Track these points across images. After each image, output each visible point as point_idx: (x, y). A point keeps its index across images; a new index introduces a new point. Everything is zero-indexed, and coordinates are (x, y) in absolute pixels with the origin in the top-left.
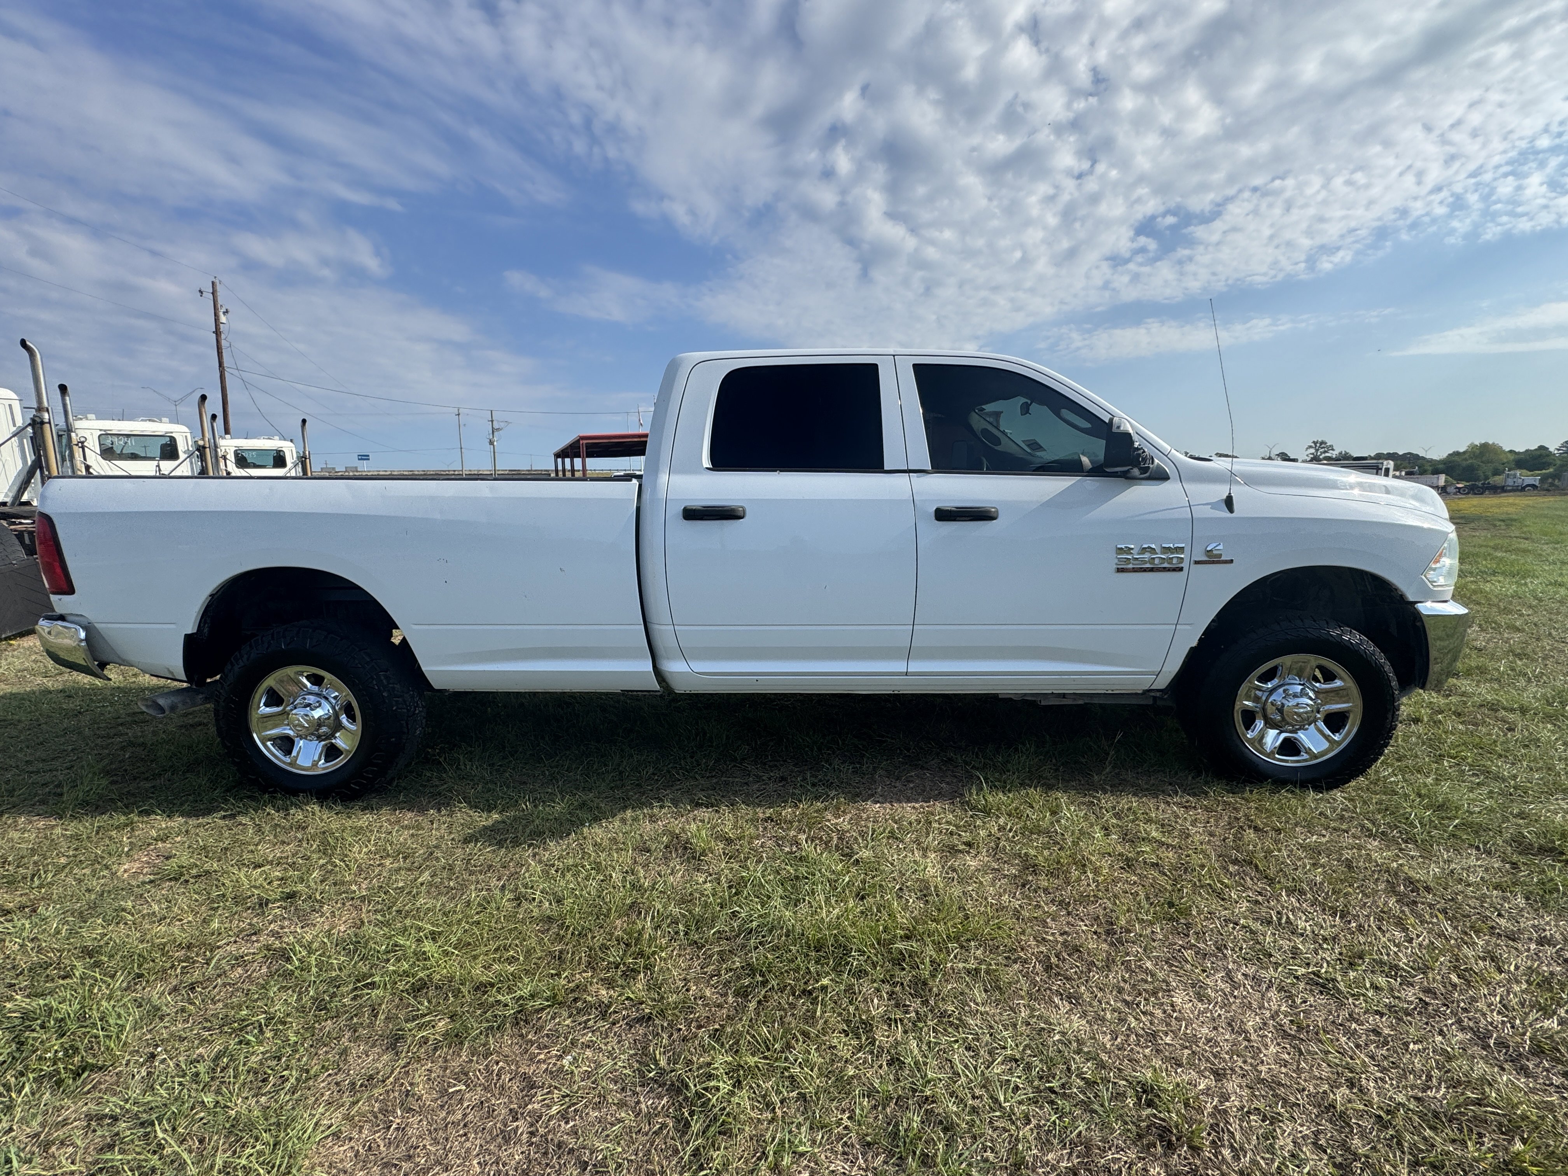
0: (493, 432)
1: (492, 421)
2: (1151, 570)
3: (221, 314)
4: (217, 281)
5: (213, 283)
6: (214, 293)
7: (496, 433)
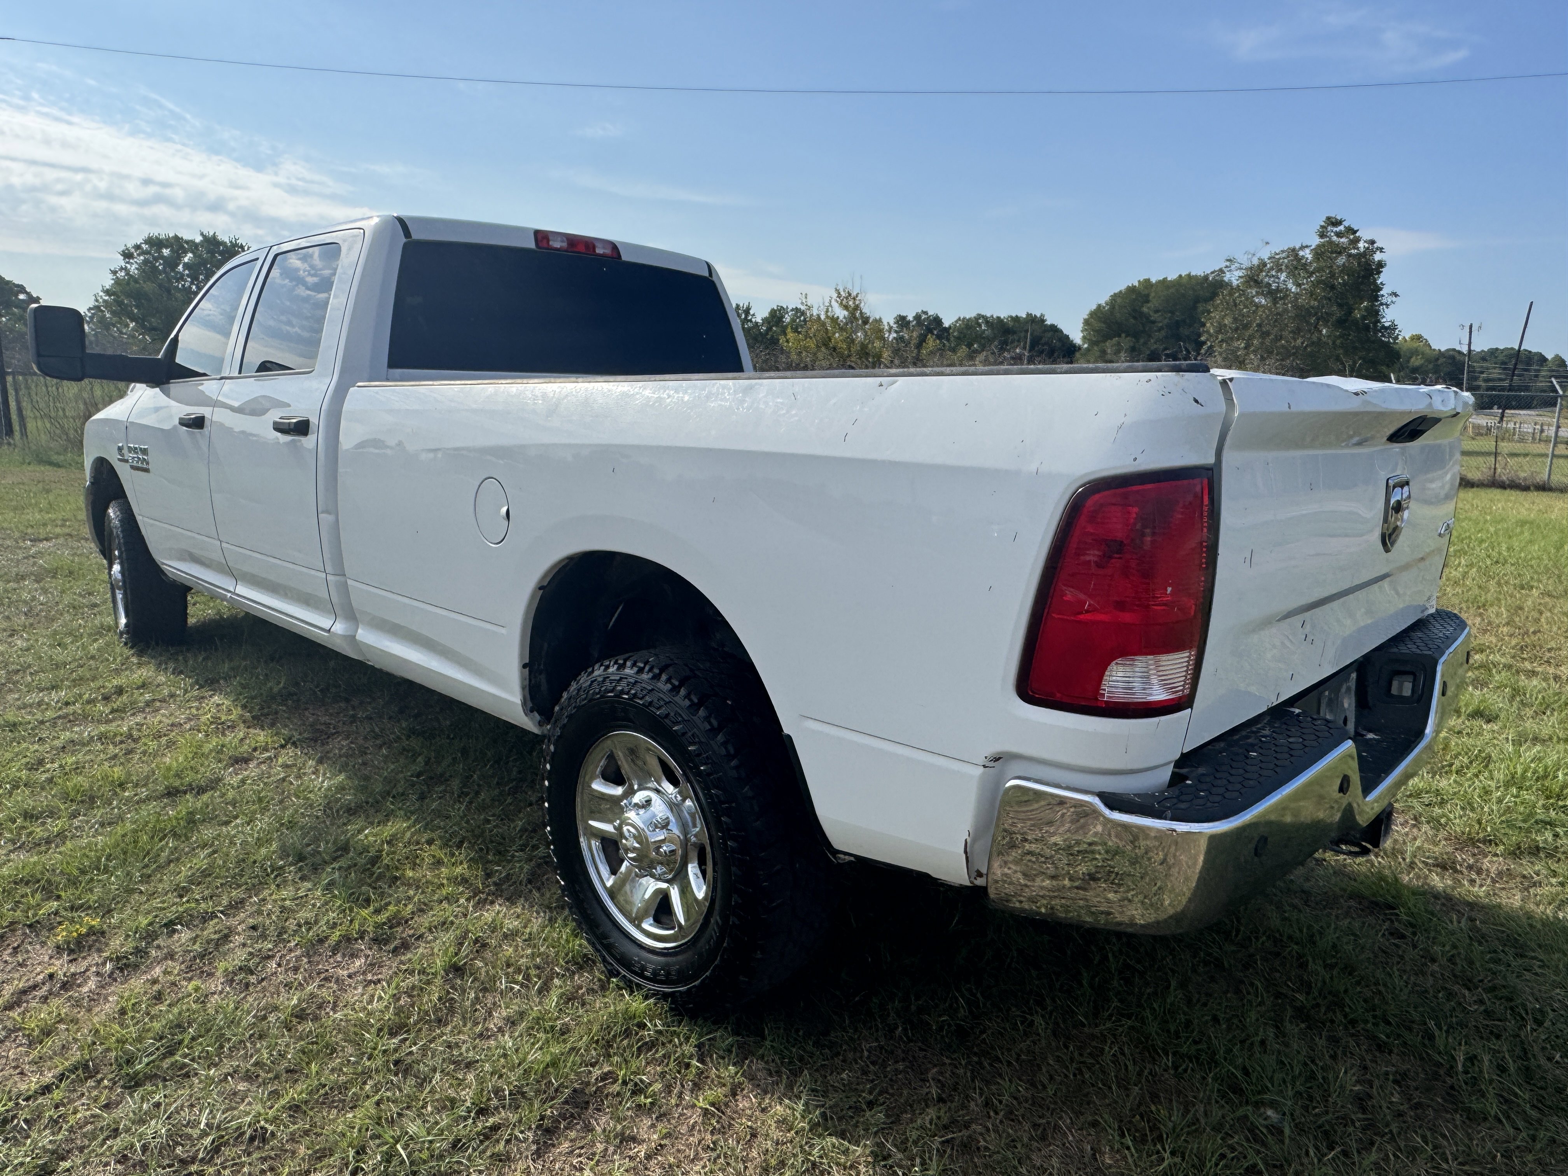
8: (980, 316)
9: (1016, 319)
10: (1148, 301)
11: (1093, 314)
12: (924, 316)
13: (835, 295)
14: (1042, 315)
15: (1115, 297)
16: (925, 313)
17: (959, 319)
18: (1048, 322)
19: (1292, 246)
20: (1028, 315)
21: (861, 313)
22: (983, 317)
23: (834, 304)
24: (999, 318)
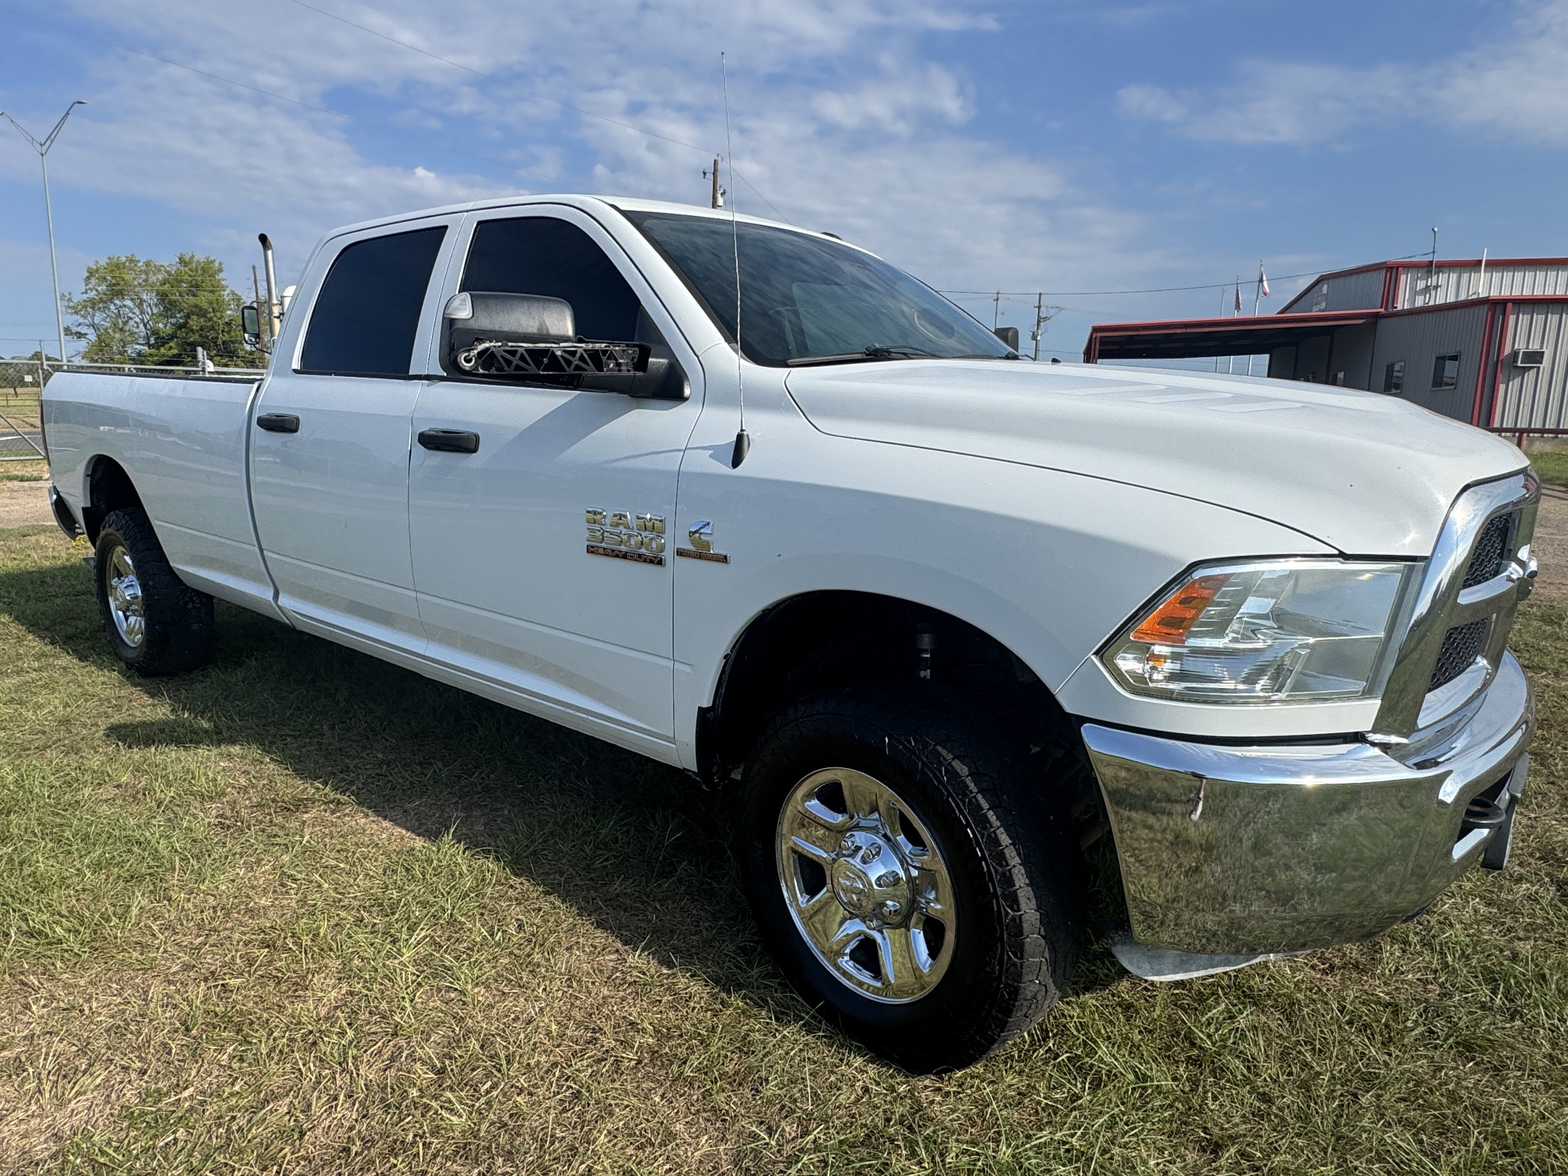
0: (1039, 322)
1: (1039, 307)
2: (625, 556)
3: (719, 196)
4: (720, 159)
5: (715, 161)
6: (715, 174)
7: (1042, 324)
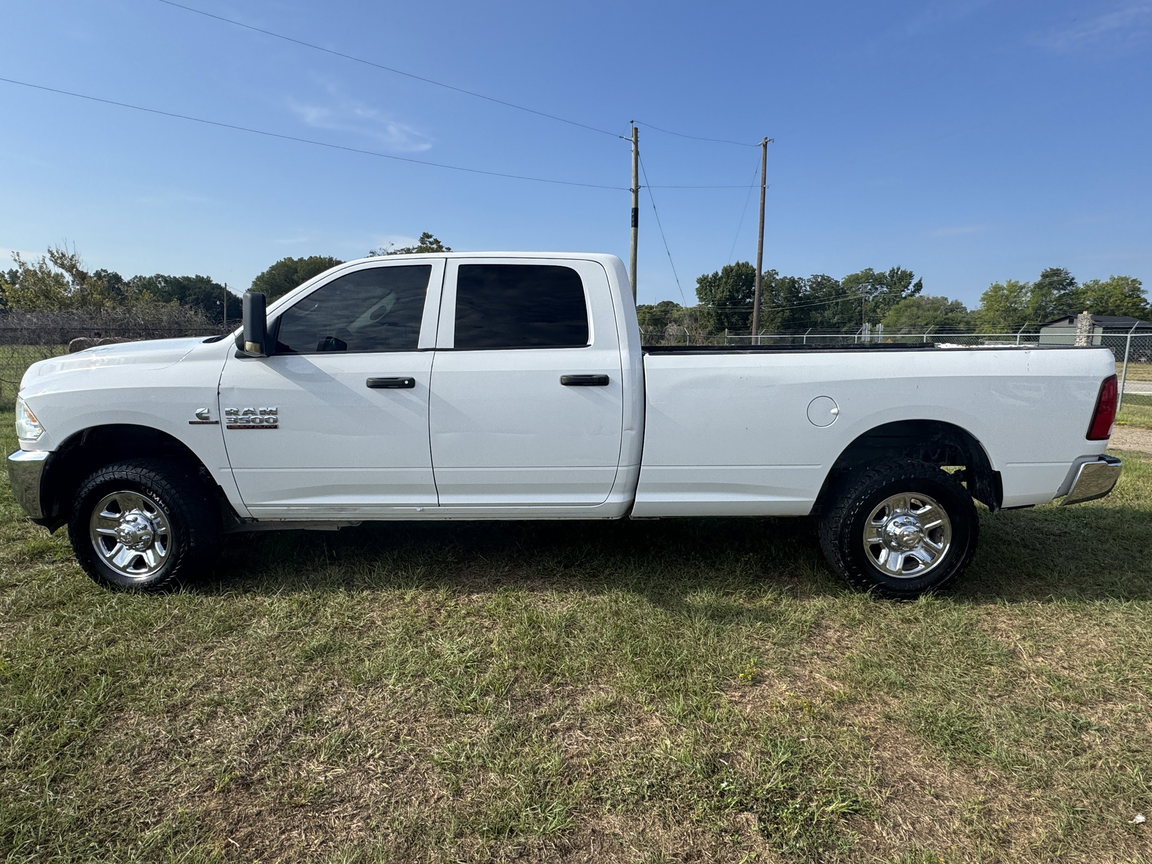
8: (158, 276)
9: (188, 279)
10: (297, 272)
11: (258, 278)
12: (103, 274)
13: (48, 256)
14: (208, 277)
15: (273, 268)
16: (105, 271)
17: (136, 277)
18: (214, 282)
19: (408, 247)
20: (197, 276)
21: (77, 270)
22: (162, 276)
23: (47, 261)
24: (175, 277)
